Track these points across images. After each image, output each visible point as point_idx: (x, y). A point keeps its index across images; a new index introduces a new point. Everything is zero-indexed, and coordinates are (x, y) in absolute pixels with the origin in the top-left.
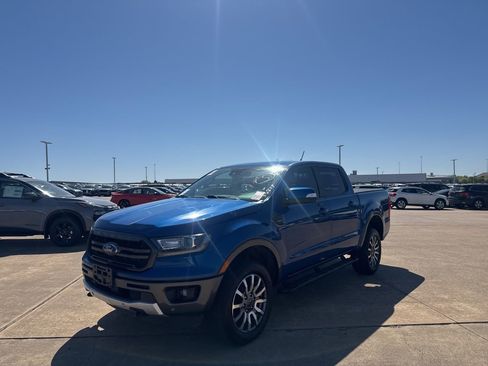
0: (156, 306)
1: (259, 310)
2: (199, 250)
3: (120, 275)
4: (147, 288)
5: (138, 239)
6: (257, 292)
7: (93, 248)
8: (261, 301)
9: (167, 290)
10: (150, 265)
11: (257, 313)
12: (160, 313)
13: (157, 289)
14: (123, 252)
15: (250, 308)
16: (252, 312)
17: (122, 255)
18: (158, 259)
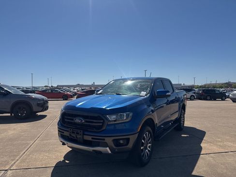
0: (108, 148)
1: (149, 149)
2: (127, 120)
3: (86, 133)
4: (104, 140)
5: (96, 115)
6: (149, 140)
7: (66, 120)
8: (150, 145)
9: (114, 140)
10: (104, 128)
11: (148, 150)
12: (110, 152)
13: (109, 140)
14: (86, 122)
15: (146, 148)
16: (147, 150)
17: (86, 123)
18: (108, 125)
